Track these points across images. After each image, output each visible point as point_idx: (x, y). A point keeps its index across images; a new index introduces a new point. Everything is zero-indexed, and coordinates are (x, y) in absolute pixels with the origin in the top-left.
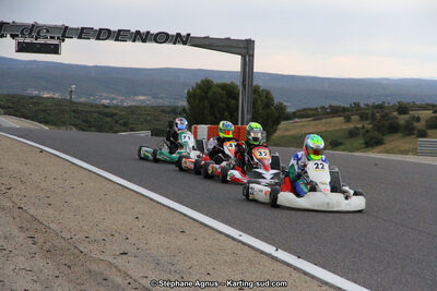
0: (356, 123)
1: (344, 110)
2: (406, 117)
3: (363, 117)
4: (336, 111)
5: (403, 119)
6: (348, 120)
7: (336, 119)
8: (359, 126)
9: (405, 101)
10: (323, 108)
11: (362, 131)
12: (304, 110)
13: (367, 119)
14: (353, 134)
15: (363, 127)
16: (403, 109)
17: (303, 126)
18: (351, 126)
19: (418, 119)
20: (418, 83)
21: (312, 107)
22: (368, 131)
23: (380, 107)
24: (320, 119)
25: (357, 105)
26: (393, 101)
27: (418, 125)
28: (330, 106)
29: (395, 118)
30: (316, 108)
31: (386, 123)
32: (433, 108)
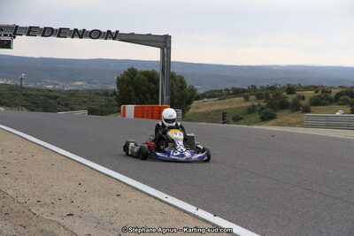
0: (253, 101)
1: (244, 91)
2: (294, 96)
3: (259, 97)
4: (237, 92)
5: (290, 98)
6: (247, 99)
7: (237, 99)
8: (256, 104)
9: (293, 83)
10: (227, 90)
11: (258, 108)
12: (211, 91)
13: (262, 98)
14: (251, 110)
15: (259, 105)
16: (290, 90)
17: (211, 105)
18: (249, 104)
19: (303, 98)
22: (263, 108)
23: (272, 88)
24: (224, 99)
25: (254, 87)
26: (284, 84)
27: (304, 103)
28: (233, 89)
29: (285, 97)
30: (221, 91)
31: (278, 102)
32: (315, 88)
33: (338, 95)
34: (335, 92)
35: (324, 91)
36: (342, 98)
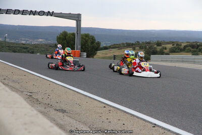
0: (138, 50)
1: (133, 44)
2: (161, 47)
4: (129, 45)
6: (134, 49)
9: (160, 40)
10: (123, 44)
12: (114, 45)
13: (142, 48)
16: (159, 44)
17: (114, 52)
19: (166, 48)
20: (169, 32)
21: (117, 43)
23: (149, 43)
24: (121, 49)
25: (138, 42)
26: (155, 41)
27: (166, 51)
28: (126, 43)
29: (155, 48)
30: (120, 44)
31: (151, 50)
32: (173, 43)
33: (185, 47)
34: (183, 45)
35: (177, 45)
36: (187, 48)
